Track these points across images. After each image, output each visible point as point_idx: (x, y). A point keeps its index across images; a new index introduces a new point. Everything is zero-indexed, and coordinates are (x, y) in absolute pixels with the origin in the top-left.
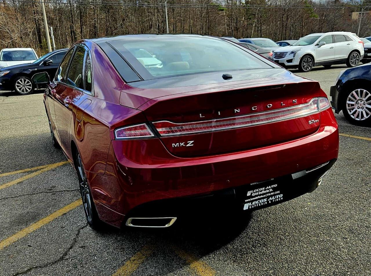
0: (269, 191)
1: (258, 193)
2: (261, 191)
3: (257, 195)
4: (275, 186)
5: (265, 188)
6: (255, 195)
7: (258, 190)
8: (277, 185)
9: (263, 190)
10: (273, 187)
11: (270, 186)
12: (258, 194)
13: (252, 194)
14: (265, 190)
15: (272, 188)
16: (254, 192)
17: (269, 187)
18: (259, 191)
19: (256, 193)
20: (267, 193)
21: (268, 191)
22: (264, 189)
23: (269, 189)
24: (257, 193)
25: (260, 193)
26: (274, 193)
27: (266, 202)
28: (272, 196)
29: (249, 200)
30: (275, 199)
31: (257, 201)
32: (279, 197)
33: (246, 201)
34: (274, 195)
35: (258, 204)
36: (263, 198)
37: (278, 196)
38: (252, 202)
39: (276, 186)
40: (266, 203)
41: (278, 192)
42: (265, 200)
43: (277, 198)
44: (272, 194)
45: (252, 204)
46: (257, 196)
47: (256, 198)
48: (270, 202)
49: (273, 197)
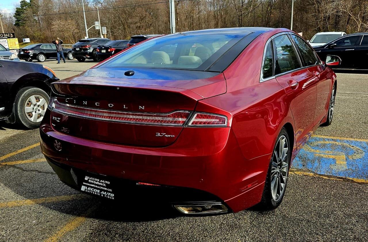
2: (96, 181)
11: (103, 181)
13: (88, 179)
14: (100, 182)
15: (105, 183)
22: (99, 181)
23: (102, 183)
25: (95, 182)
27: (99, 193)
28: (104, 191)
29: (86, 184)
30: (106, 195)
31: (92, 189)
32: (111, 195)
33: (84, 183)
34: (107, 191)
35: (93, 192)
36: (97, 189)
37: (109, 194)
38: (88, 186)
39: (109, 183)
40: (99, 194)
42: (98, 191)
43: (109, 195)
45: (87, 188)
47: (92, 185)
48: (102, 195)
49: (105, 193)
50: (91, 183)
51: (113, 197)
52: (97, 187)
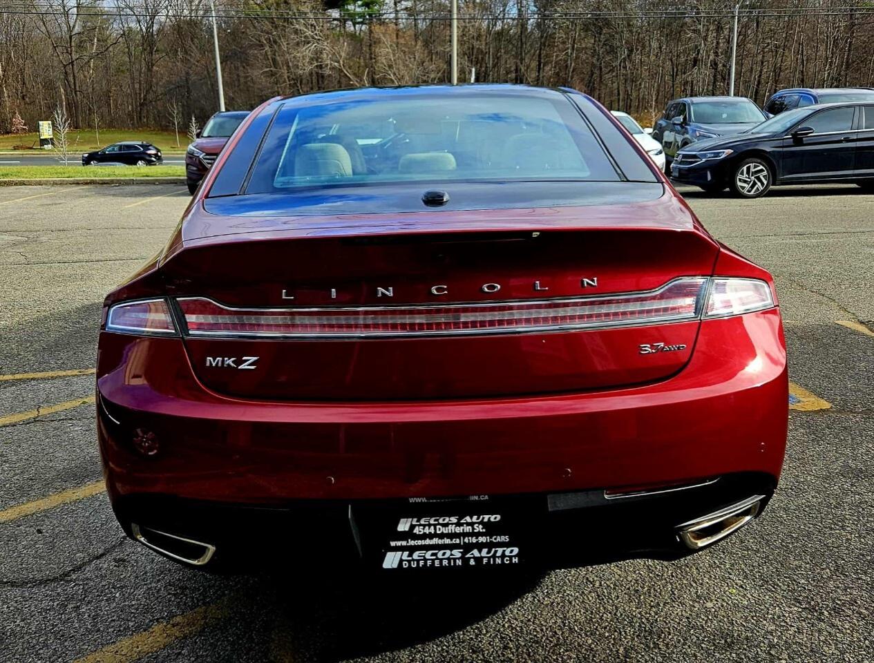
0: (473, 529)
1: (435, 529)
2: (446, 525)
3: (430, 533)
4: (492, 520)
5: (459, 520)
6: (425, 533)
7: (435, 520)
8: (499, 517)
9: (452, 524)
10: (486, 520)
11: (475, 517)
12: (433, 532)
13: (413, 527)
14: (458, 524)
15: (482, 523)
16: (420, 525)
17: (471, 518)
18: (439, 524)
19: (427, 528)
20: (465, 535)
21: (468, 529)
22: (455, 521)
23: (472, 524)
24: (432, 527)
25: (441, 529)
26: (491, 538)
27: (459, 559)
28: (480, 546)
29: (404, 543)
30: (489, 558)
31: (430, 552)
32: (507, 553)
33: (393, 544)
34: (490, 546)
35: (433, 560)
36: (451, 547)
37: (500, 551)
38: (412, 550)
39: (496, 518)
40: (459, 563)
41: (505, 539)
42: (457, 553)
43: (499, 554)
44: (482, 539)
46: (431, 536)
47: (428, 542)
48: (472, 562)
49: (485, 551)
50: (424, 537)
51: (515, 556)
52: (447, 541)
